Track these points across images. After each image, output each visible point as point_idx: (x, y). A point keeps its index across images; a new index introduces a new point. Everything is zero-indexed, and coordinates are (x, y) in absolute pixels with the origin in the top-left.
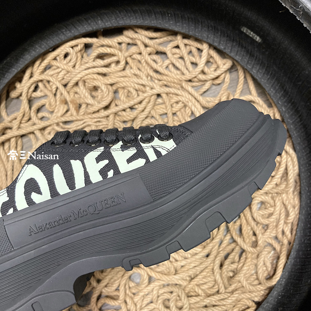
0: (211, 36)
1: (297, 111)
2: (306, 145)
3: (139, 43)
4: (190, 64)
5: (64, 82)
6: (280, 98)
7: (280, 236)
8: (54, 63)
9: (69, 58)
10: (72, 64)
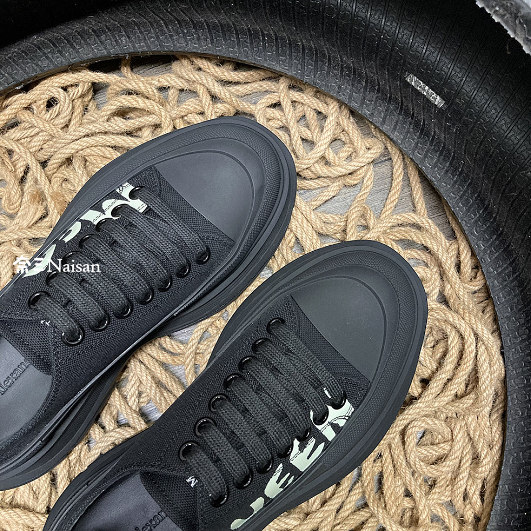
0: (347, 88)
1: (507, 252)
2: (522, 321)
3: (201, 90)
4: (300, 141)
5: (42, 156)
6: (476, 222)
7: (459, 502)
8: (25, 116)
9: (56, 109)
10: (61, 121)
